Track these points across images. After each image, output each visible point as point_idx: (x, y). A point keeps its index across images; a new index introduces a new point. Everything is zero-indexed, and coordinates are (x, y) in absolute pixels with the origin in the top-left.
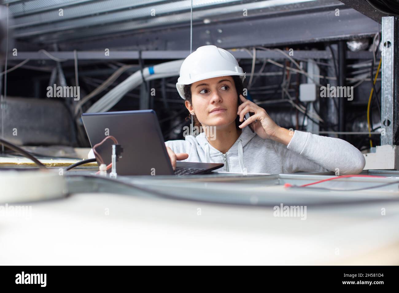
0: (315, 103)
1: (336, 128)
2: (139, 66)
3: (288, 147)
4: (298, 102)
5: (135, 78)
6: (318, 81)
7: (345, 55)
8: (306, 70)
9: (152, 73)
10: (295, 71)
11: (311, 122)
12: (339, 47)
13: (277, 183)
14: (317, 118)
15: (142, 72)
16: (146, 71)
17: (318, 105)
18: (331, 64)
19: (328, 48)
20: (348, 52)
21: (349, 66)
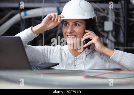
0: (112, 31)
1: (123, 45)
2: (19, 11)
3: (110, 58)
4: (103, 31)
5: (17, 17)
6: (114, 20)
7: (128, 6)
8: (108, 14)
9: (26, 15)
10: (102, 15)
11: (110, 42)
12: (125, 2)
13: (82, 74)
14: (113, 40)
15: (20, 14)
16: (23, 14)
17: (114, 33)
18: (121, 11)
19: (119, 3)
20: (130, 5)
21: (130, 12)
